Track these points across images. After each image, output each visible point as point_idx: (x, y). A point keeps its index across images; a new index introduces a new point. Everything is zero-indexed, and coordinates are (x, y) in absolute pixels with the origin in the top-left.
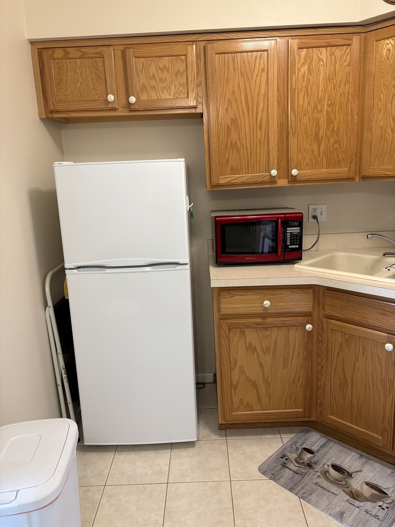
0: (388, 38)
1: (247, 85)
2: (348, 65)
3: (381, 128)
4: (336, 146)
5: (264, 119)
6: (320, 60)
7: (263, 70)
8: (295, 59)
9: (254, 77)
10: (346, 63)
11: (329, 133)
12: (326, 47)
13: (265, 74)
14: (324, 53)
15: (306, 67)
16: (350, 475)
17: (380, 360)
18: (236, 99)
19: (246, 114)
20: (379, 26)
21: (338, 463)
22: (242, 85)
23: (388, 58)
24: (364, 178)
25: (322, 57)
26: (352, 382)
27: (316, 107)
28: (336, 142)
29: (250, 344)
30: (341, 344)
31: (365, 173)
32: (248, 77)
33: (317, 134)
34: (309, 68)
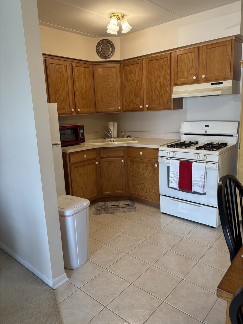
0: (100, 68)
1: (61, 77)
2: (89, 74)
3: (101, 96)
4: (89, 101)
5: (67, 90)
6: (82, 71)
7: (65, 72)
8: (75, 70)
9: (63, 74)
10: (88, 74)
11: (86, 97)
12: (83, 67)
13: (66, 73)
14: (82, 69)
15: (78, 73)
16: (118, 205)
17: (119, 167)
18: (58, 81)
19: (61, 87)
20: (97, 64)
21: (113, 205)
22: (59, 77)
23: (101, 74)
24: (97, 112)
25: (82, 70)
26: (112, 178)
27: (82, 87)
28: (88, 100)
29: (80, 173)
30: (107, 166)
31: (97, 111)
32: (61, 74)
33: (83, 97)
34: (79, 74)
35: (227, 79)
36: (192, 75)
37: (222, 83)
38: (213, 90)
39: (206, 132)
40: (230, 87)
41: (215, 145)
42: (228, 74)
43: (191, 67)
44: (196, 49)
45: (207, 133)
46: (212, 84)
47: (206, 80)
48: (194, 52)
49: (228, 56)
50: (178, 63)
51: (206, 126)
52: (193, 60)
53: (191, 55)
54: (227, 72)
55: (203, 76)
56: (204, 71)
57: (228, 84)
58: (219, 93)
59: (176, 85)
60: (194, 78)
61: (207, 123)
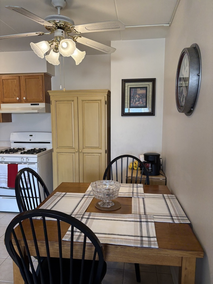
35: (42, 102)
36: (16, 96)
37: (38, 104)
38: (33, 109)
39: (30, 140)
40: (44, 108)
41: (36, 150)
42: (42, 99)
43: (15, 90)
44: (17, 77)
45: (32, 141)
46: (31, 105)
47: (26, 101)
48: (16, 79)
49: (40, 86)
50: (4, 86)
51: (30, 136)
52: (16, 85)
53: (14, 81)
54: (41, 97)
55: (24, 98)
56: (25, 94)
57: (42, 105)
58: (36, 111)
59: (3, 103)
60: (18, 98)
61: (31, 134)
